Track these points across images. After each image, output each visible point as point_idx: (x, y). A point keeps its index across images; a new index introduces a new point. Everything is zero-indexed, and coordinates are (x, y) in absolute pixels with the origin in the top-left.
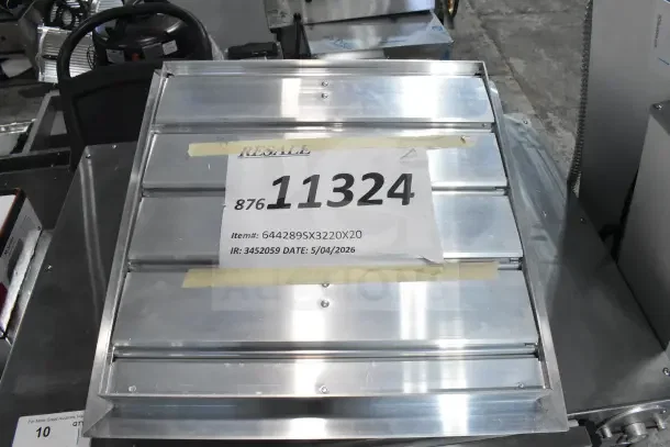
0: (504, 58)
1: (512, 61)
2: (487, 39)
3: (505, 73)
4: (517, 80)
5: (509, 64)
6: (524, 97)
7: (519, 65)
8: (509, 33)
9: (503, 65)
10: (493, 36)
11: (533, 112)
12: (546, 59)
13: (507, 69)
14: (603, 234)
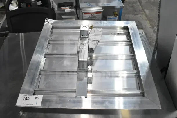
0: (143, 9)
1: (145, 10)
2: (138, 3)
3: (143, 14)
4: (146, 16)
5: (144, 11)
6: (148, 22)
7: (147, 12)
8: (145, 2)
9: (142, 12)
10: (140, 3)
11: (150, 26)
12: (155, 10)
13: (143, 12)
14: (162, 71)
